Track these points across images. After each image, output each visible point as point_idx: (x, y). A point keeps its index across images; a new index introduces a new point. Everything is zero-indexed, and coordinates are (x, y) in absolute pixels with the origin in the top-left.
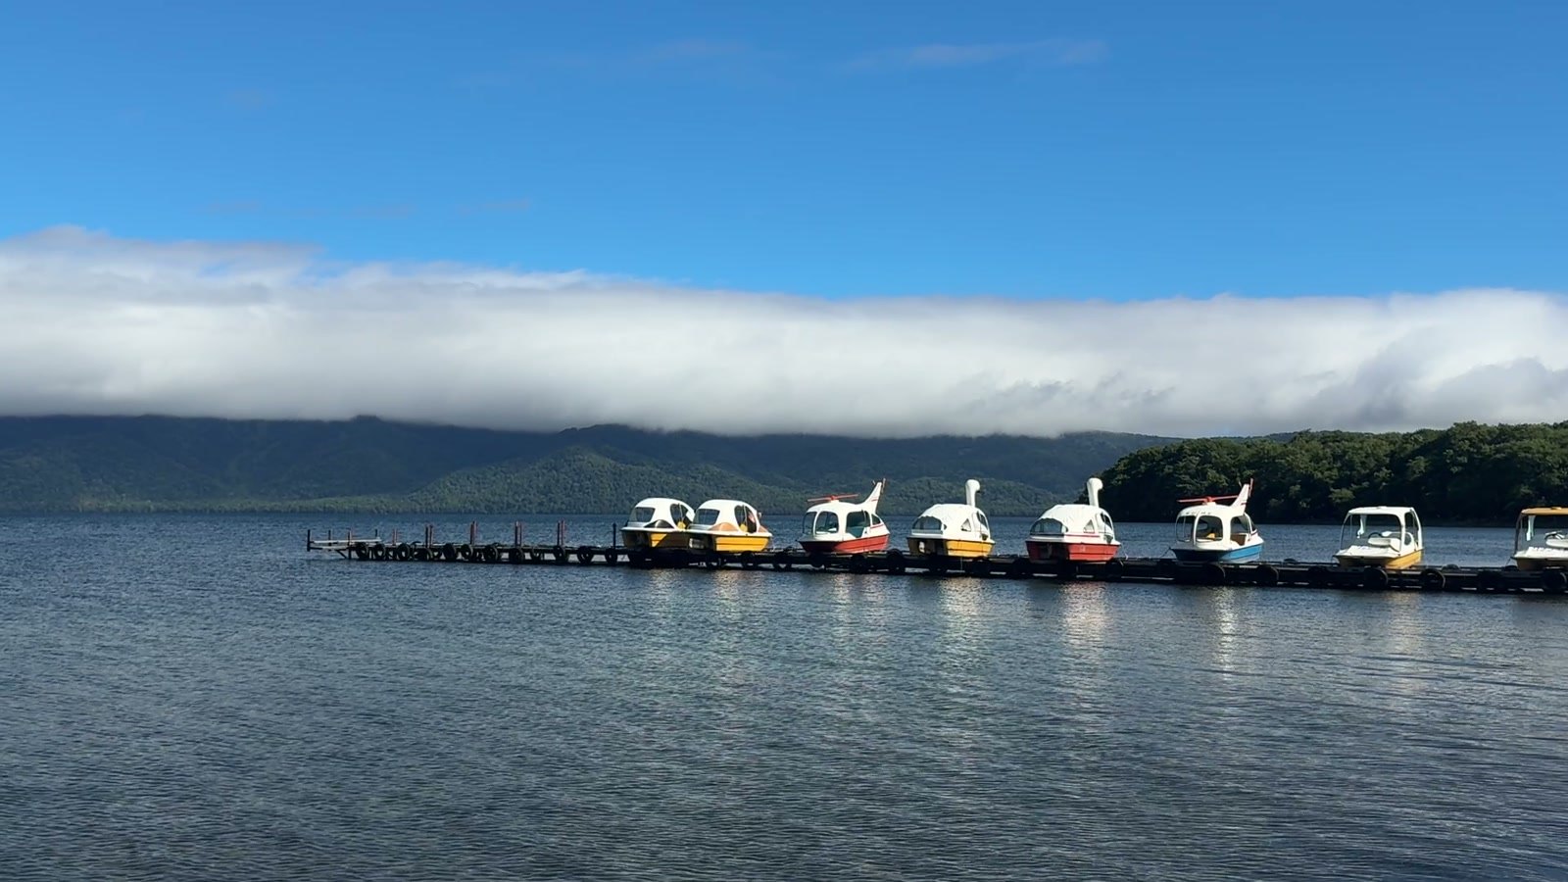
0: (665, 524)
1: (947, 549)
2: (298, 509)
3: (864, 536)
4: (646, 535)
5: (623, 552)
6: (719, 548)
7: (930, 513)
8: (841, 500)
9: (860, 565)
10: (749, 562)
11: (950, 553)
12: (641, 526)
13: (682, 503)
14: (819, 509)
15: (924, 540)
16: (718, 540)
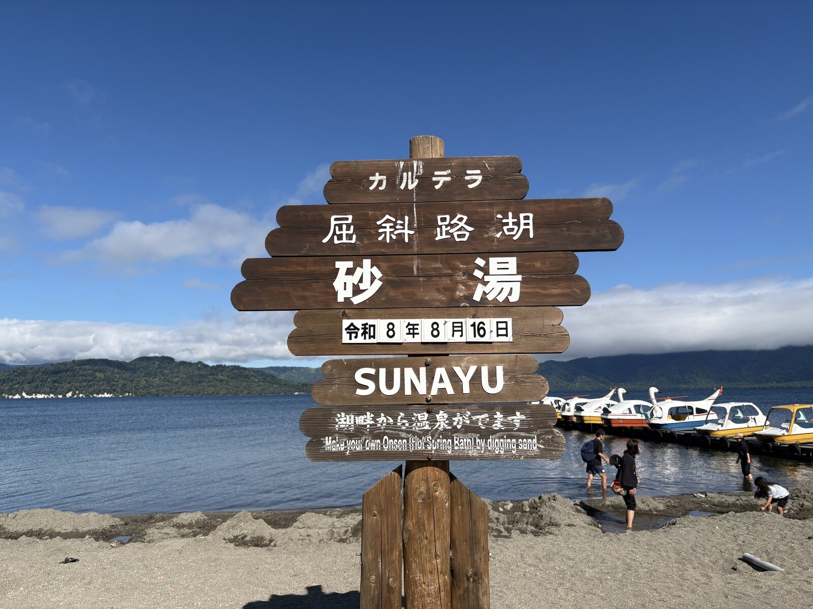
2: (775, 387)
11: (586, 422)
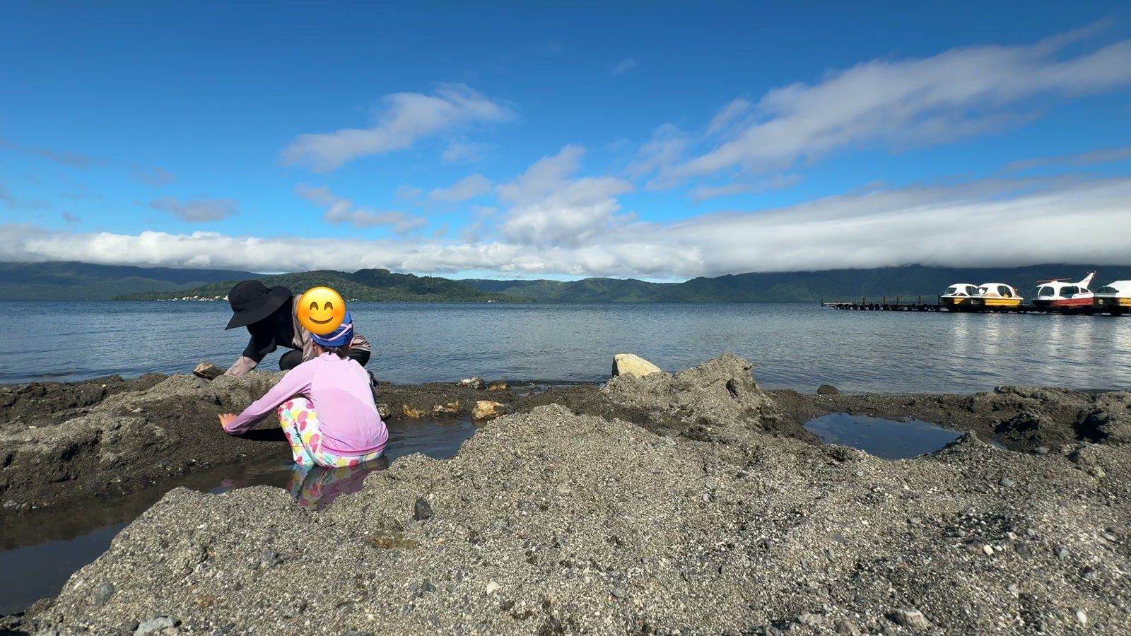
0: (962, 294)
1: (1119, 303)
3: (1073, 298)
4: (952, 299)
5: (943, 306)
6: (987, 304)
7: (1111, 285)
8: (1059, 281)
9: (1068, 311)
10: (1003, 310)
11: (1121, 305)
12: (949, 295)
13: (972, 285)
14: (1043, 286)
15: (1101, 298)
16: (987, 301)
